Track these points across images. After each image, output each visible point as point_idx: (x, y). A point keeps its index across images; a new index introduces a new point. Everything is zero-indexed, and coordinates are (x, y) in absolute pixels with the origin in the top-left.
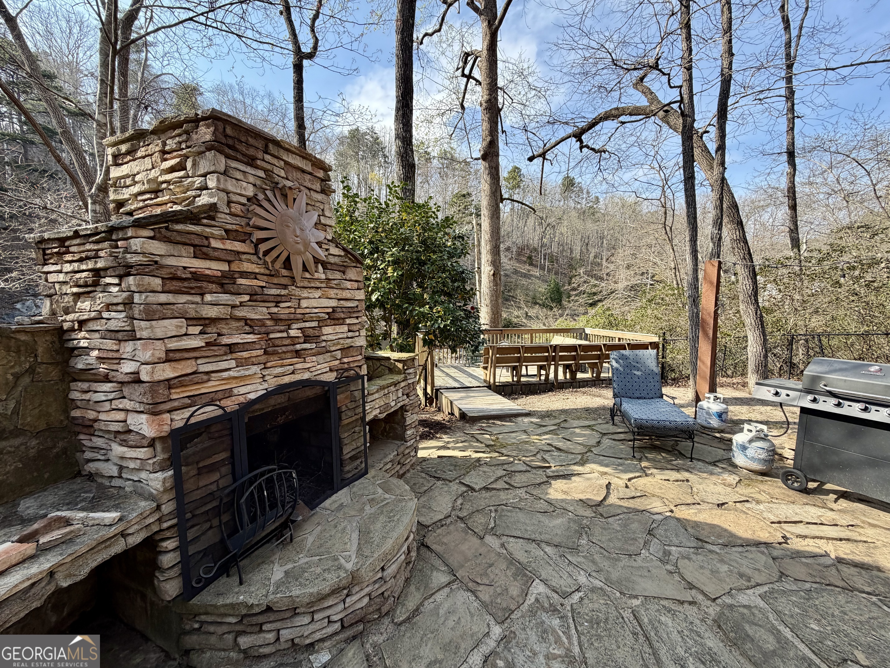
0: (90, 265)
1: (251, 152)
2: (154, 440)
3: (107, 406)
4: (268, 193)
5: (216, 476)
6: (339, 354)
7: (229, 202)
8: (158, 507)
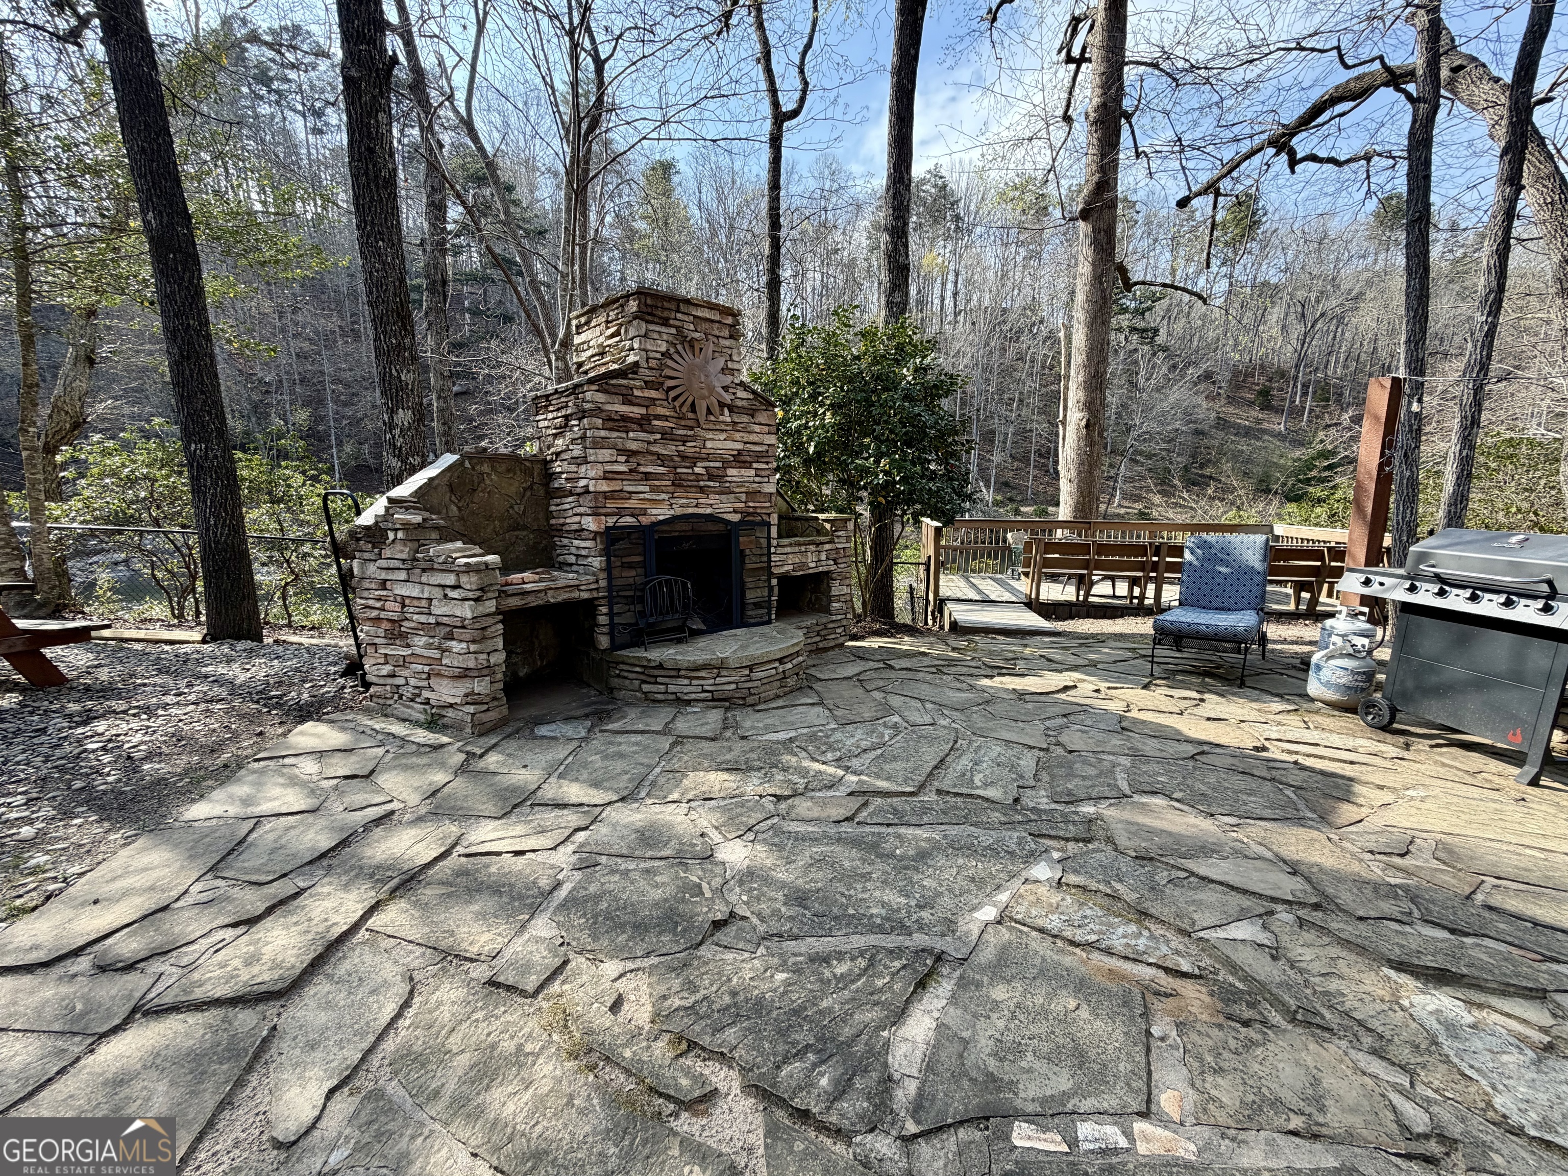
0: (563, 412)
1: (666, 314)
2: (596, 533)
3: (570, 513)
4: (679, 347)
5: (633, 573)
6: (743, 497)
7: (648, 358)
8: (597, 582)
